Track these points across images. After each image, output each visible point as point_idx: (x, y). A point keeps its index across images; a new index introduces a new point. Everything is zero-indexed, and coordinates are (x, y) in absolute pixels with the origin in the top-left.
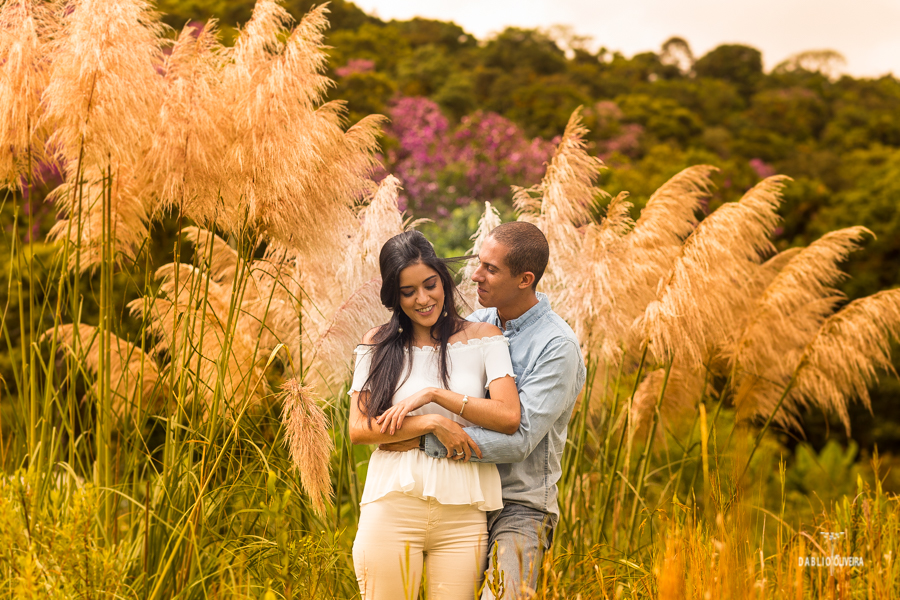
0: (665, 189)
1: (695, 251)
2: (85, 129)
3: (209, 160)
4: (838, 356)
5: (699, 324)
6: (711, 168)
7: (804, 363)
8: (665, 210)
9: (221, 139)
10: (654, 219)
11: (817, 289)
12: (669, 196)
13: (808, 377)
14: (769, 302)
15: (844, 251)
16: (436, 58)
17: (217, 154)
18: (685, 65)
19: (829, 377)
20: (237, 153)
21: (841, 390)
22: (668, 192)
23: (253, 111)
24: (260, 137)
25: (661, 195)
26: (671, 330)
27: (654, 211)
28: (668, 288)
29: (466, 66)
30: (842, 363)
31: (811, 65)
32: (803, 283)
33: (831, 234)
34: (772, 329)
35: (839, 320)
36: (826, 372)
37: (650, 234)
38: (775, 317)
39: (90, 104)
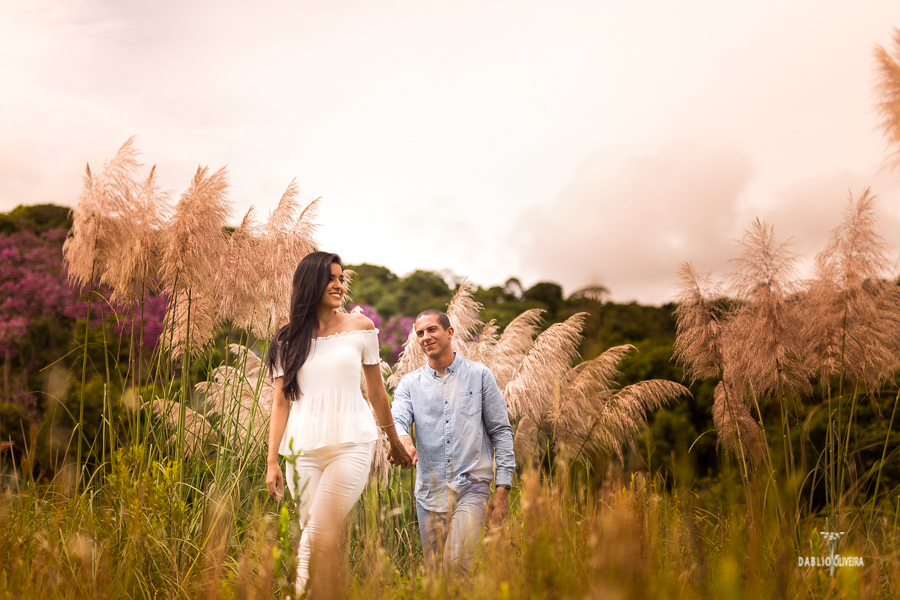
0: (515, 322)
1: (536, 352)
2: (180, 264)
3: (249, 288)
4: (616, 419)
5: (538, 395)
6: (542, 310)
7: (596, 424)
8: (515, 334)
9: (256, 276)
10: (509, 339)
11: (604, 381)
12: (518, 326)
13: (599, 432)
14: (576, 388)
15: (620, 359)
16: (375, 285)
17: (254, 284)
18: (518, 294)
19: (611, 432)
20: (264, 284)
21: (617, 439)
22: (517, 324)
23: (275, 260)
24: (279, 275)
25: (513, 325)
26: (521, 398)
27: (508, 334)
28: (519, 374)
29: (392, 291)
30: (619, 423)
31: (589, 295)
32: (596, 377)
33: (612, 349)
34: (578, 404)
35: (617, 398)
36: (609, 429)
37: (507, 348)
38: (580, 396)
39: (183, 250)
